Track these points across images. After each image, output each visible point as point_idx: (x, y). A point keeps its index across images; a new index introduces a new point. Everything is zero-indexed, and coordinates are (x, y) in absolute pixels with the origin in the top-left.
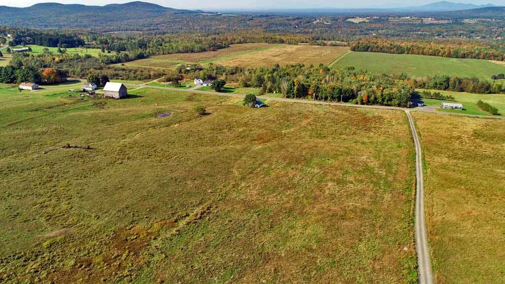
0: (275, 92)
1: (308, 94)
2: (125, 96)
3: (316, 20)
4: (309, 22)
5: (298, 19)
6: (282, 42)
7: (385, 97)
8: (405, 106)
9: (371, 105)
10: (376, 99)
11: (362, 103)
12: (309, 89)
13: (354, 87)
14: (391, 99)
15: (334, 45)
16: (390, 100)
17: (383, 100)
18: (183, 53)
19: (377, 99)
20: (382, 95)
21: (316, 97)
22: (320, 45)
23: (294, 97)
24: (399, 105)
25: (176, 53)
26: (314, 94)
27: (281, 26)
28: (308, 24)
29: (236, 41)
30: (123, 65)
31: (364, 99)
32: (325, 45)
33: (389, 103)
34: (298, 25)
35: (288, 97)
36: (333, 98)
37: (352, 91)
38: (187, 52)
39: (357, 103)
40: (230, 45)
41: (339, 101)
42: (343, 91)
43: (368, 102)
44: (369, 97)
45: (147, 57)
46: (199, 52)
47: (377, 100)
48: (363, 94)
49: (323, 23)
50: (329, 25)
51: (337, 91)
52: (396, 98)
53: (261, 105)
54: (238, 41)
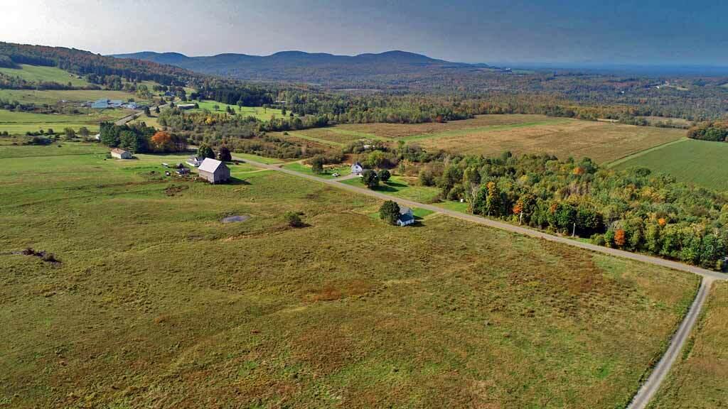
0: (462, 200)
1: (512, 213)
2: (225, 180)
3: (663, 83)
4: (649, 86)
5: (632, 80)
6: (571, 115)
7: (664, 240)
8: (710, 267)
9: (633, 251)
10: (642, 240)
11: (614, 246)
12: (515, 202)
13: (606, 212)
14: (679, 246)
15: (664, 126)
16: (677, 247)
17: (660, 245)
18: (391, 122)
19: (646, 242)
20: (657, 236)
21: (527, 221)
22: (637, 124)
23: (487, 214)
24: (696, 262)
25: (380, 122)
26: (521, 214)
27: (595, 90)
28: (645, 89)
29: (492, 111)
30: (286, 134)
31: (617, 238)
32: (645, 124)
33: (674, 253)
34: (626, 90)
35: (476, 213)
36: (558, 227)
37: (600, 217)
38: (397, 121)
39: (603, 244)
40: (477, 116)
41: (569, 233)
42: (578, 214)
43: (626, 246)
44: (627, 235)
45: (333, 125)
46: (417, 122)
47: (646, 245)
48: (618, 227)
49: (674, 89)
50: (685, 91)
51: (565, 214)
52: (688, 246)
53: (407, 222)
54: (497, 109)
